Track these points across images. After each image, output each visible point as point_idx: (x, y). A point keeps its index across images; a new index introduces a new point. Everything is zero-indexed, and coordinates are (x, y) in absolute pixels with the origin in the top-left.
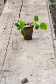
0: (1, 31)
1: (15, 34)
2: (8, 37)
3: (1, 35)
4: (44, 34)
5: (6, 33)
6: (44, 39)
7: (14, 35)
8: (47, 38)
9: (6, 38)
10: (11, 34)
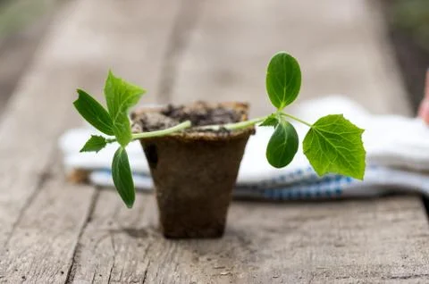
0: (5, 198)
1: (127, 224)
2: (62, 248)
3: (9, 229)
4: (368, 232)
5: (50, 210)
6: (374, 274)
7: (112, 232)
8: (402, 272)
9: (49, 254)
10: (89, 220)
